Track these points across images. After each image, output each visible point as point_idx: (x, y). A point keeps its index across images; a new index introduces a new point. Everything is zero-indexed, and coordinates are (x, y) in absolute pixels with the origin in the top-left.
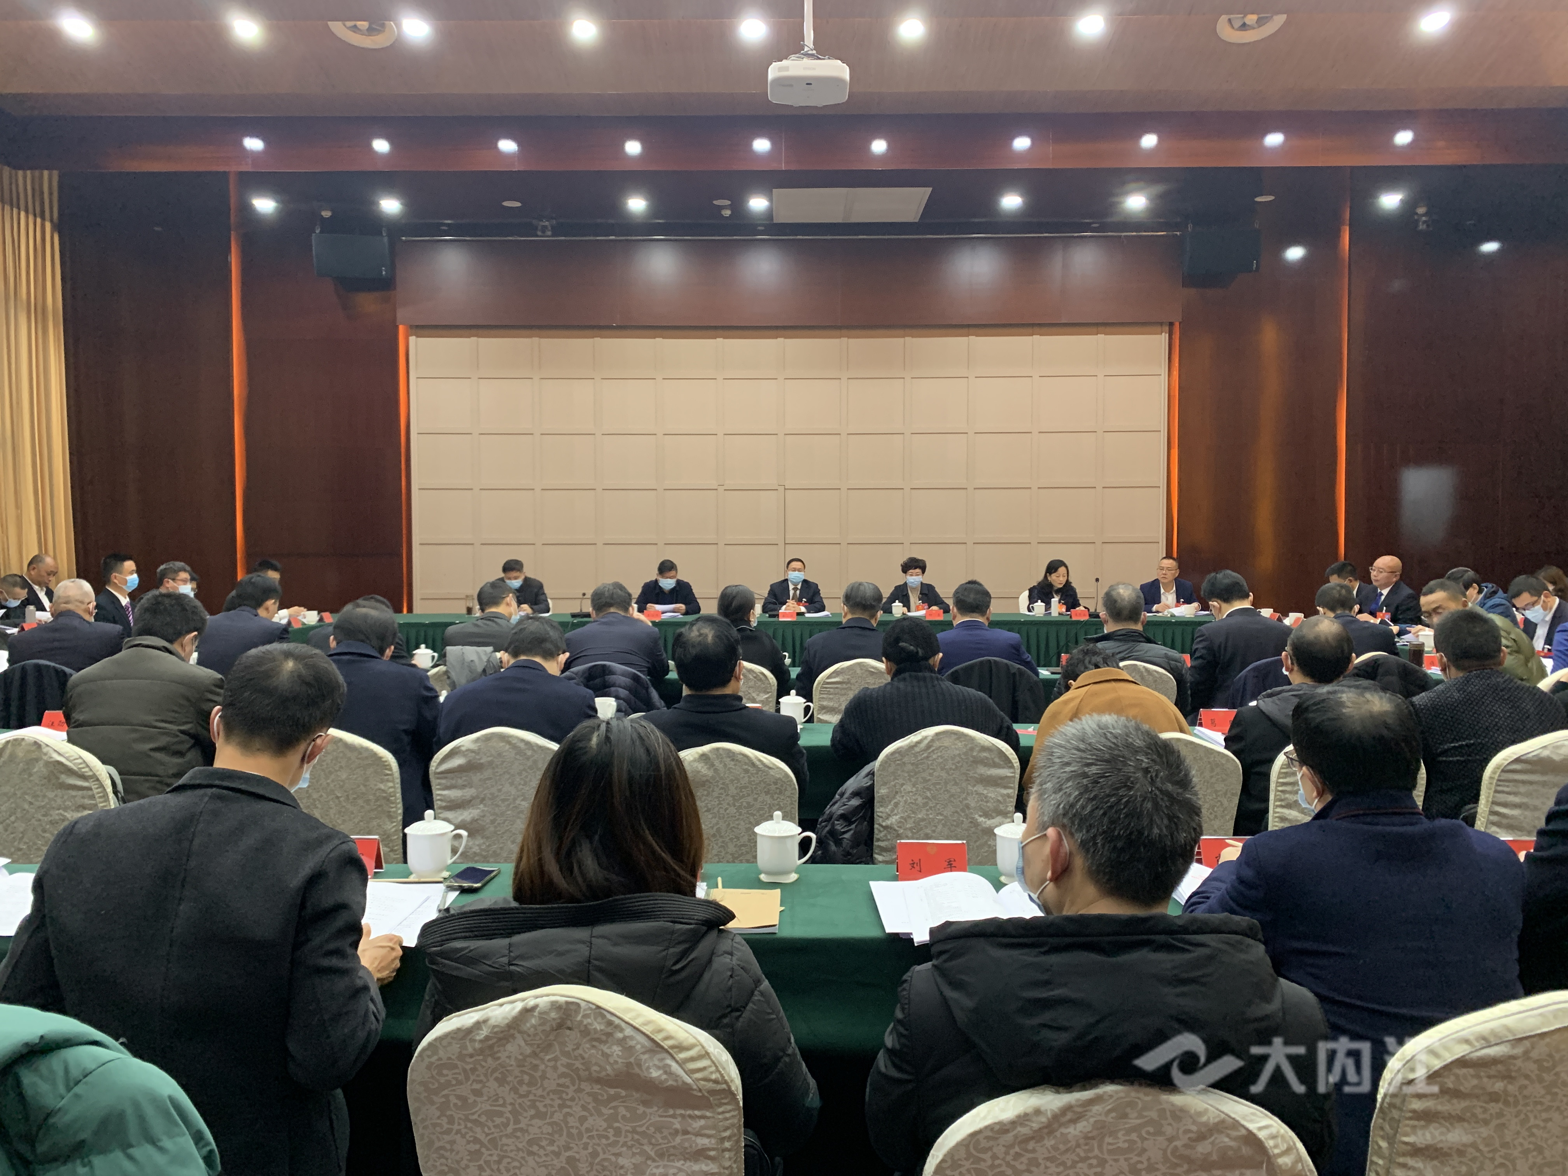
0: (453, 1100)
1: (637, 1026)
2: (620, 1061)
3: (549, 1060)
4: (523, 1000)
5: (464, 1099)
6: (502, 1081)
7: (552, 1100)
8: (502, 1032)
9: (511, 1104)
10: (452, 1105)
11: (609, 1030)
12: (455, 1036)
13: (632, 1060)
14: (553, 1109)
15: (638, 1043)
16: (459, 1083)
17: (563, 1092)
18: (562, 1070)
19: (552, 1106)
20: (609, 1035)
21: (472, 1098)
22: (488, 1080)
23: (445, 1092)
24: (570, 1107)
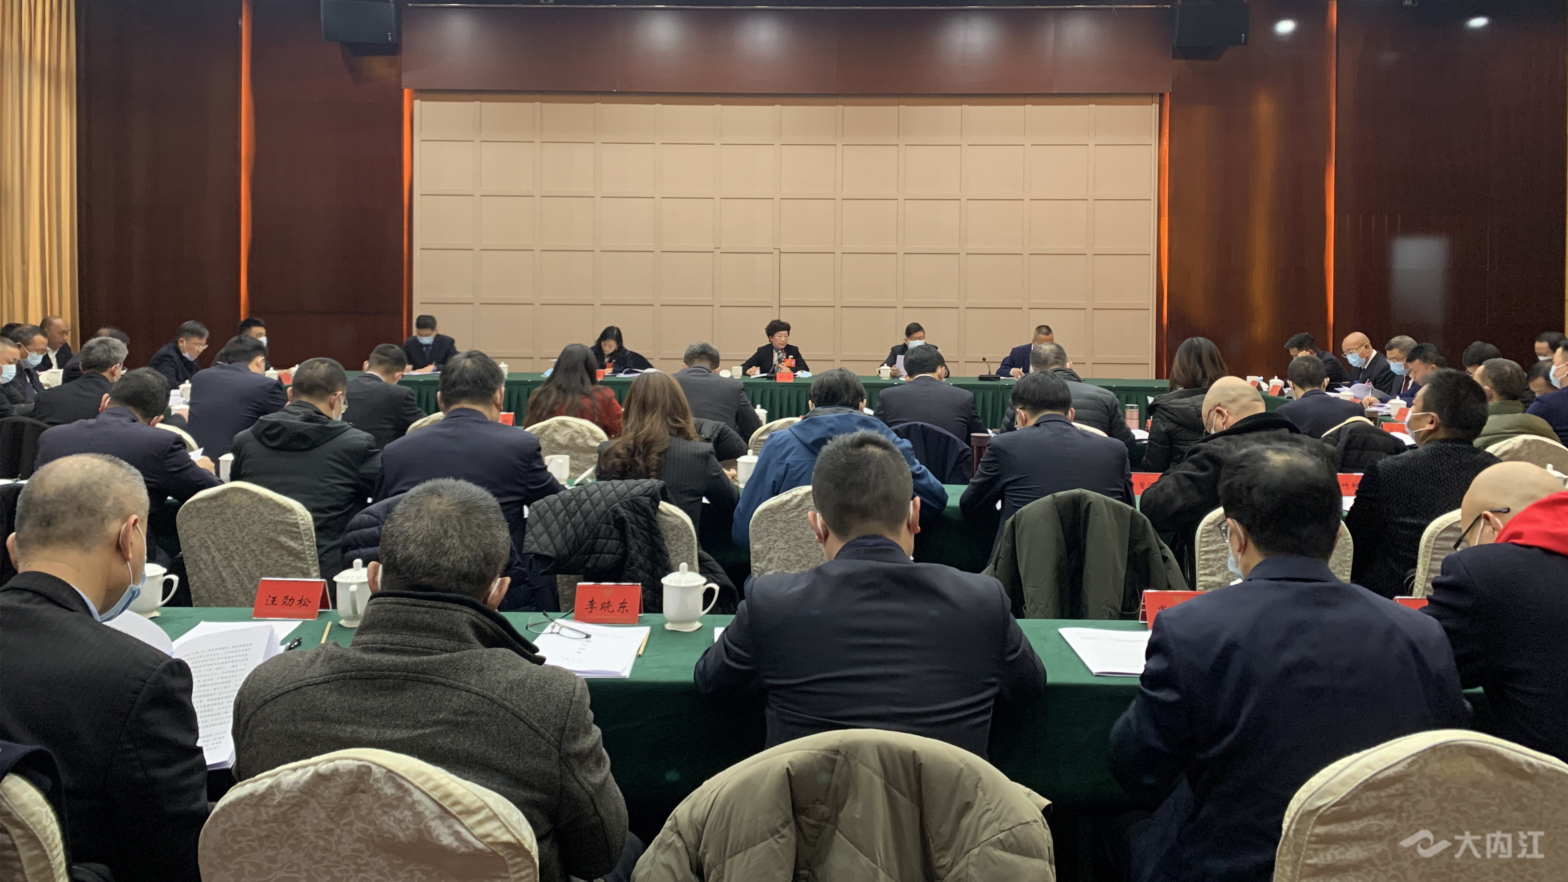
0: (248, 868)
1: (426, 791)
2: (412, 826)
3: (345, 825)
4: (316, 764)
5: (258, 866)
6: (295, 848)
7: (347, 865)
8: (294, 797)
9: (306, 870)
10: (246, 872)
11: (400, 794)
12: (249, 802)
13: (422, 826)
14: (349, 874)
15: (427, 808)
16: (254, 850)
17: (358, 857)
18: (357, 834)
19: (347, 871)
20: (400, 799)
21: (266, 865)
22: (282, 847)
23: (239, 859)
24: (365, 872)
